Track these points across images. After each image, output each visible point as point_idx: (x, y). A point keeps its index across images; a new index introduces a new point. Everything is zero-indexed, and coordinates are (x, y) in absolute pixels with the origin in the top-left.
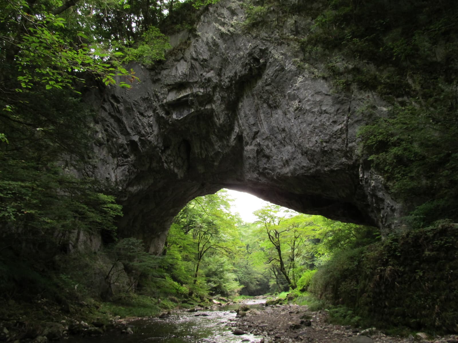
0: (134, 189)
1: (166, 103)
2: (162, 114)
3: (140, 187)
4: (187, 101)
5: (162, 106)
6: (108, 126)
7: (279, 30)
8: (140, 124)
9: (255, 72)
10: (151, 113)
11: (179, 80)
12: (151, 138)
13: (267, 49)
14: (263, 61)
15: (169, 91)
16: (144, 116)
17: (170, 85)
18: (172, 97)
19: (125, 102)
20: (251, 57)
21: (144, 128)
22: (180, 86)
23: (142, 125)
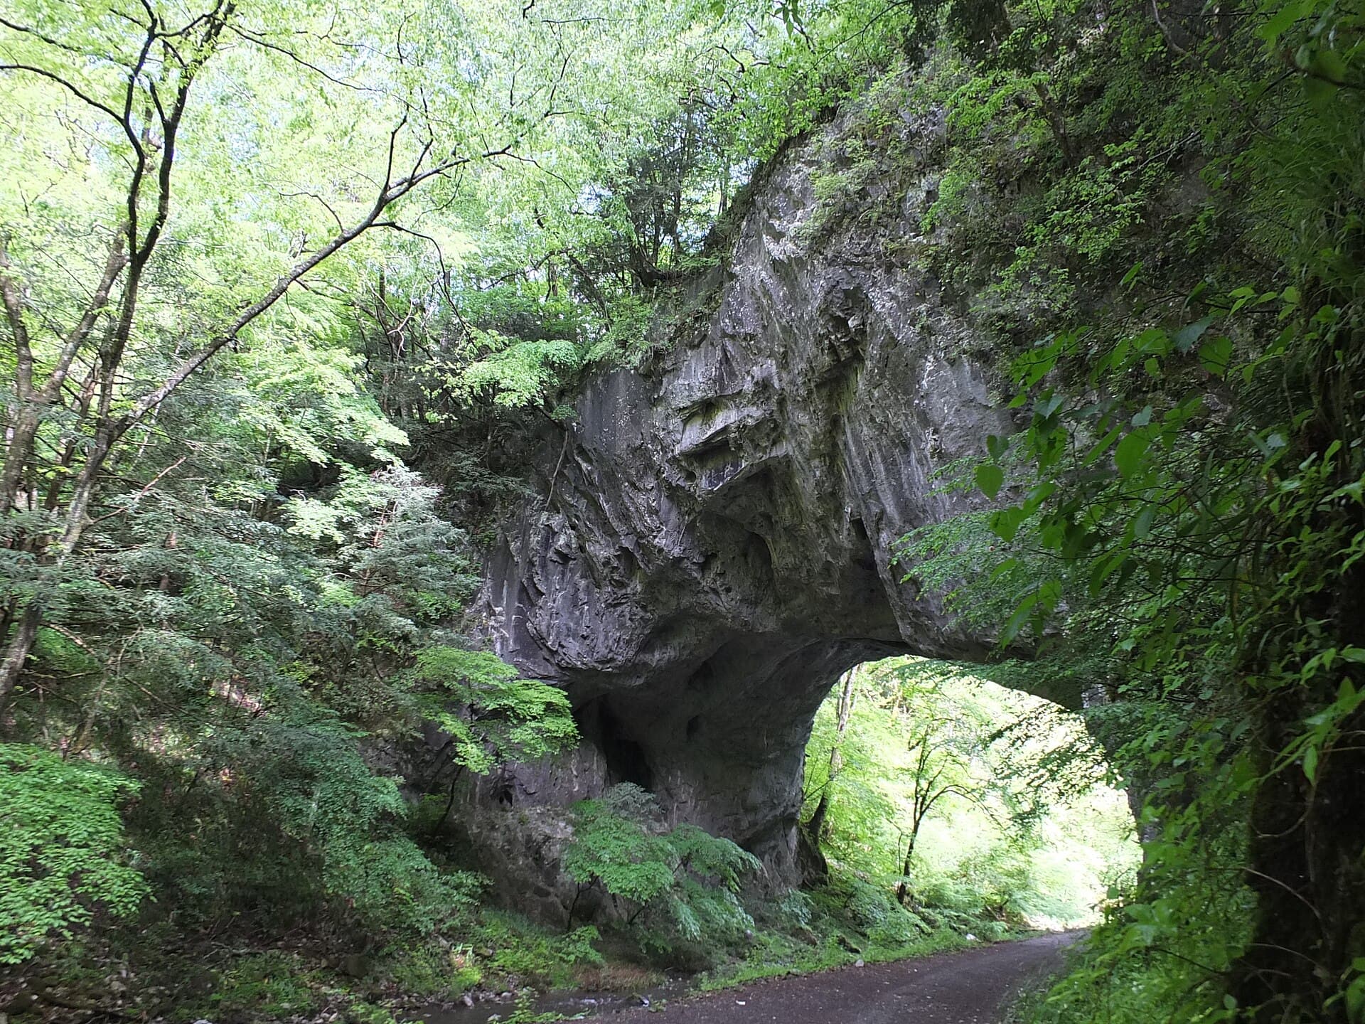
0: (656, 657)
1: (682, 454)
2: (677, 479)
3: (670, 653)
4: (725, 443)
5: (674, 461)
6: (577, 517)
7: (886, 227)
8: (632, 509)
9: (845, 353)
10: (651, 483)
11: (699, 394)
12: (660, 542)
13: (858, 288)
14: (856, 323)
15: (686, 422)
16: (640, 490)
17: (685, 408)
18: (693, 436)
19: (601, 460)
20: (827, 317)
21: (641, 518)
22: (707, 408)
23: (637, 510)
